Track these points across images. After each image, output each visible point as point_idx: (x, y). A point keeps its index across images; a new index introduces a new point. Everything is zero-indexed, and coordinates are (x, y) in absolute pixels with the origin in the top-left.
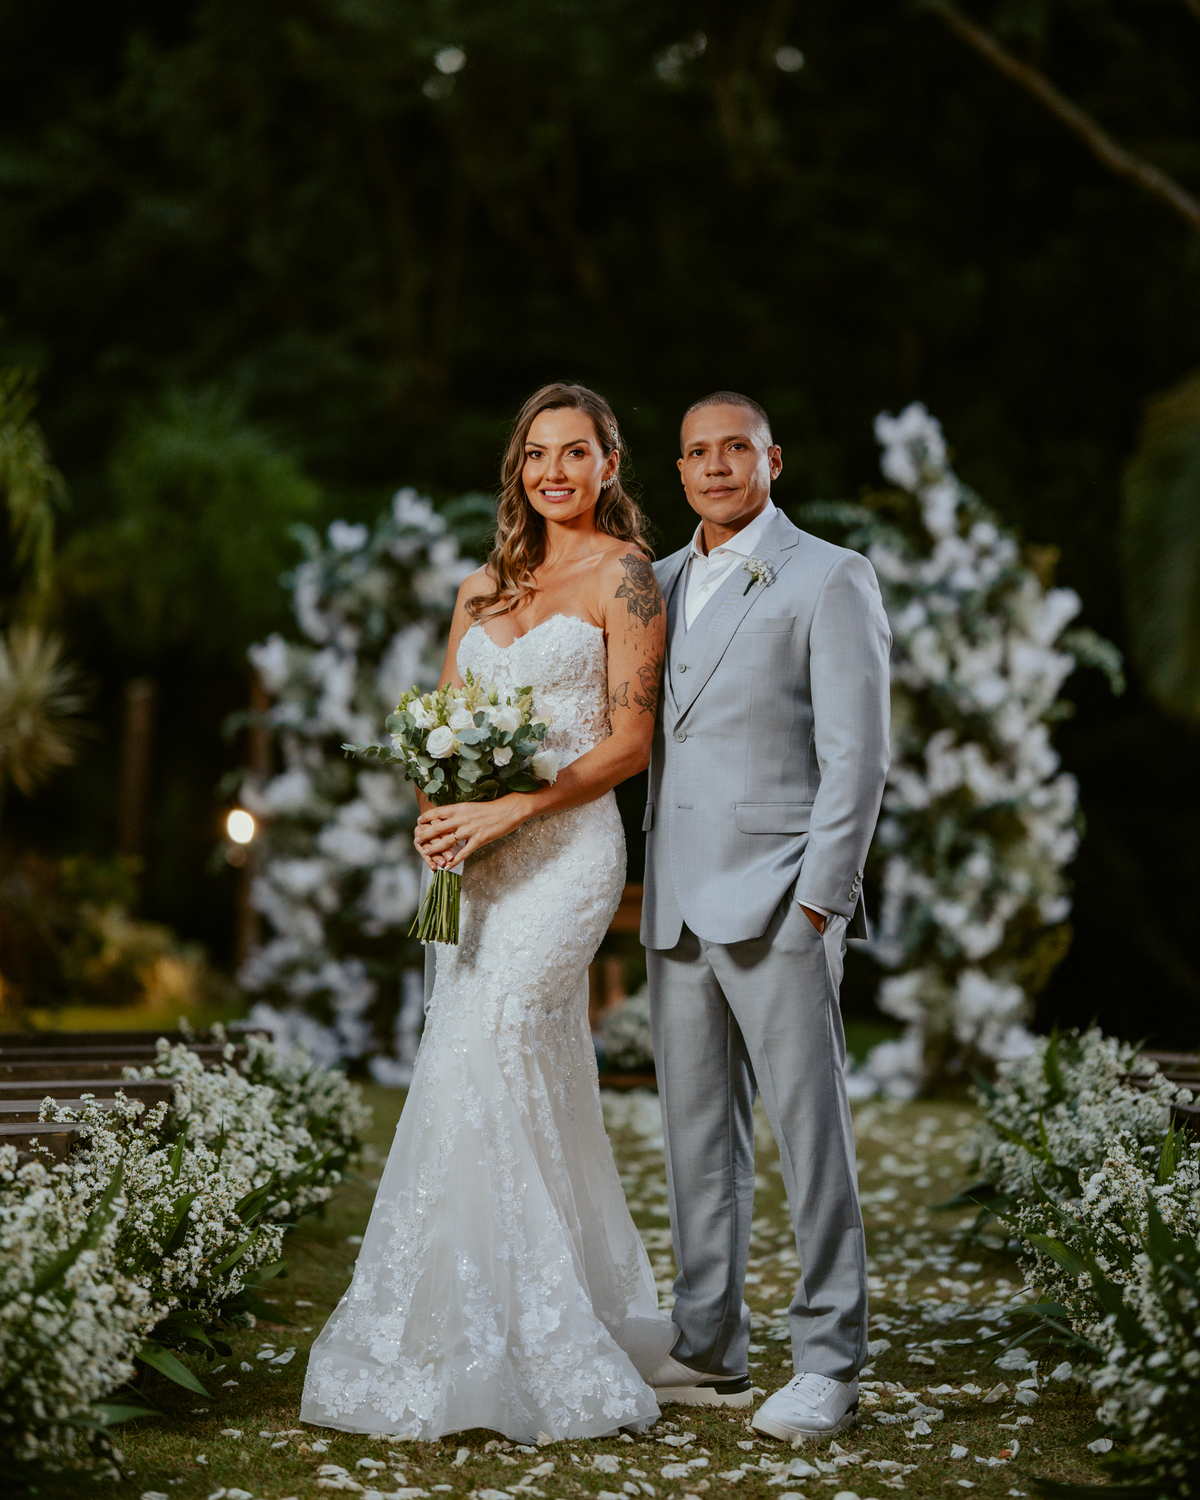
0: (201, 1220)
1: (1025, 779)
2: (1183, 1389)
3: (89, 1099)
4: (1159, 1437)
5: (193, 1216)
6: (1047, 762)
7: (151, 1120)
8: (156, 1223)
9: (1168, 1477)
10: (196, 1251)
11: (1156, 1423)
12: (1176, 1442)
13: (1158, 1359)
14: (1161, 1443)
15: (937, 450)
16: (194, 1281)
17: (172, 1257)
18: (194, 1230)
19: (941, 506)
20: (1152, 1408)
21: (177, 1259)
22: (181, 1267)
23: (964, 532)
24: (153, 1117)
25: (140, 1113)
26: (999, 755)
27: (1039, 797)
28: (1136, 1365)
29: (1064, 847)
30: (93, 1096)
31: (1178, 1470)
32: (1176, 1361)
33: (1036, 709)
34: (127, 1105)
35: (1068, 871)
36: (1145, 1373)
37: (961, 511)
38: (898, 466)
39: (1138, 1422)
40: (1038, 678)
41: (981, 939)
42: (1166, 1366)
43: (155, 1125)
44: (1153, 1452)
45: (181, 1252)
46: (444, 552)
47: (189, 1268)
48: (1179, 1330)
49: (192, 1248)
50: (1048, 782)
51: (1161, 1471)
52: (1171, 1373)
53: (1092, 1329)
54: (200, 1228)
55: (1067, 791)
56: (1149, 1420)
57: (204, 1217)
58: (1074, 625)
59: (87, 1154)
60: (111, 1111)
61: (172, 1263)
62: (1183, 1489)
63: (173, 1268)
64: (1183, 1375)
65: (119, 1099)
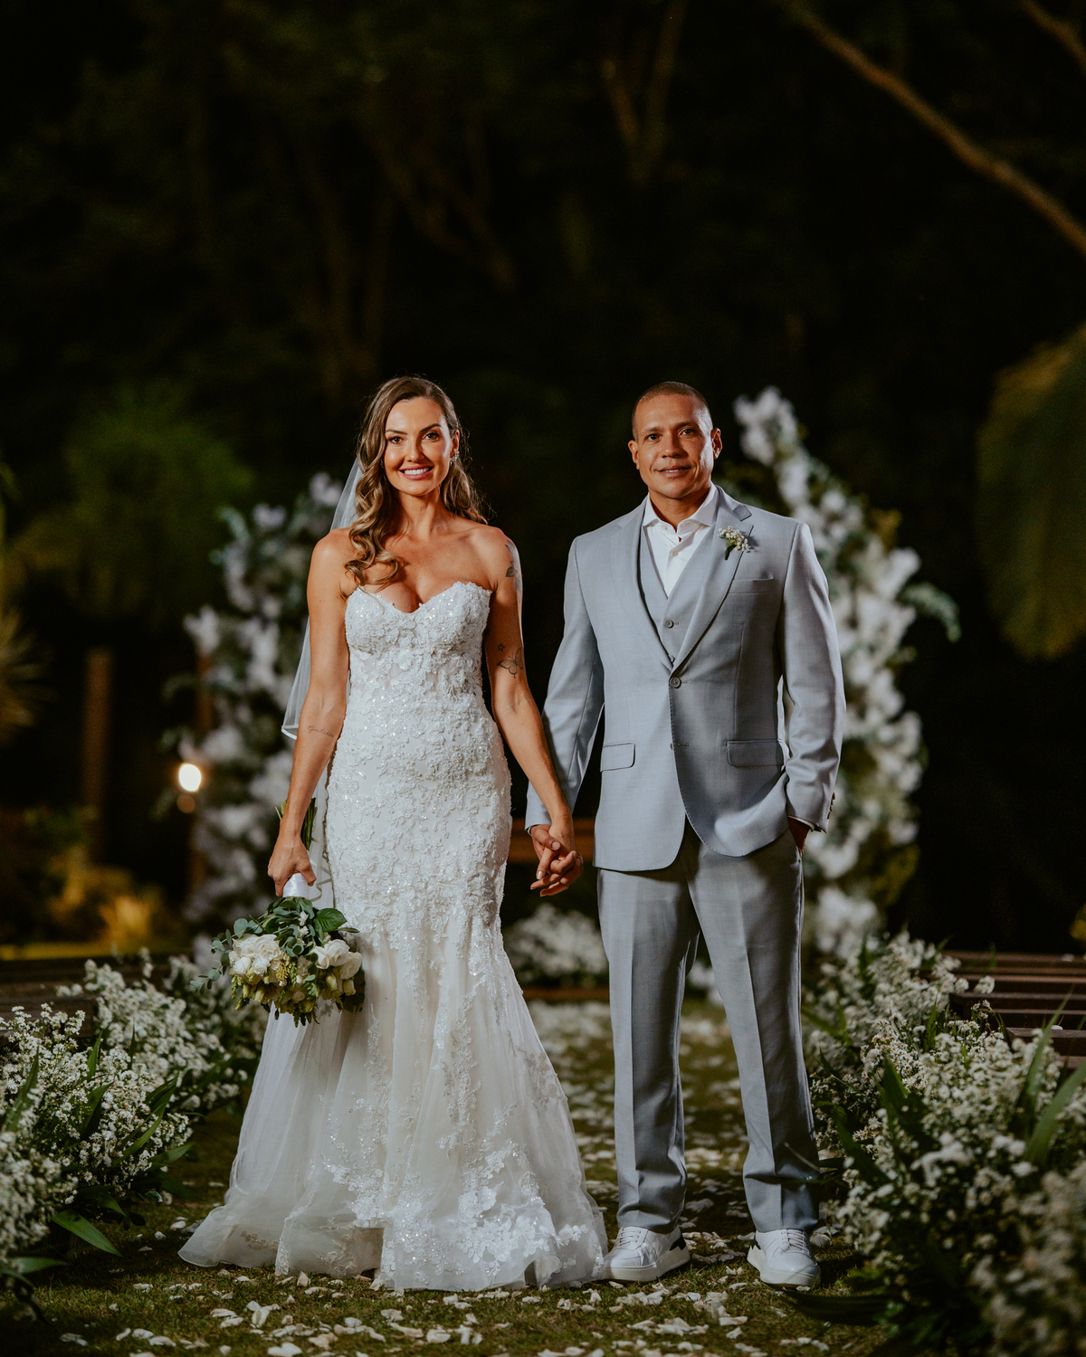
0: (112, 1109)
1: (874, 718)
2: (906, 1214)
3: (19, 1011)
4: (884, 1254)
5: (106, 1106)
6: (893, 703)
7: (70, 1026)
8: (74, 1112)
9: (893, 1285)
10: (108, 1135)
11: (884, 1243)
12: (900, 1258)
13: (885, 1190)
14: (886, 1259)
15: (789, 427)
16: (108, 1160)
17: (88, 1141)
18: (107, 1118)
19: (795, 478)
20: (882, 1230)
21: (92, 1142)
22: (96, 1148)
23: (815, 502)
24: (73, 1024)
25: (63, 1022)
27: (886, 733)
28: (870, 1198)
29: (909, 778)
30: (23, 1008)
31: (900, 1280)
32: (898, 1191)
33: (882, 656)
34: (52, 1015)
35: (913, 798)
36: (878, 1204)
37: (812, 481)
38: (756, 443)
39: (870, 1243)
40: (883, 629)
41: (838, 861)
42: (890, 1196)
43: (74, 1030)
44: (880, 1266)
45: (96, 1136)
47: (102, 1150)
48: (903, 1168)
49: (104, 1132)
50: (894, 720)
51: (887, 1281)
52: (896, 1202)
53: (849, 1174)
54: (113, 1116)
55: (911, 728)
56: (879, 1241)
57: (115, 1106)
58: (914, 580)
59: (16, 1056)
60: (38, 1021)
61: (88, 1145)
62: (905, 1295)
63: (89, 1150)
64: (905, 1204)
65: (44, 1010)
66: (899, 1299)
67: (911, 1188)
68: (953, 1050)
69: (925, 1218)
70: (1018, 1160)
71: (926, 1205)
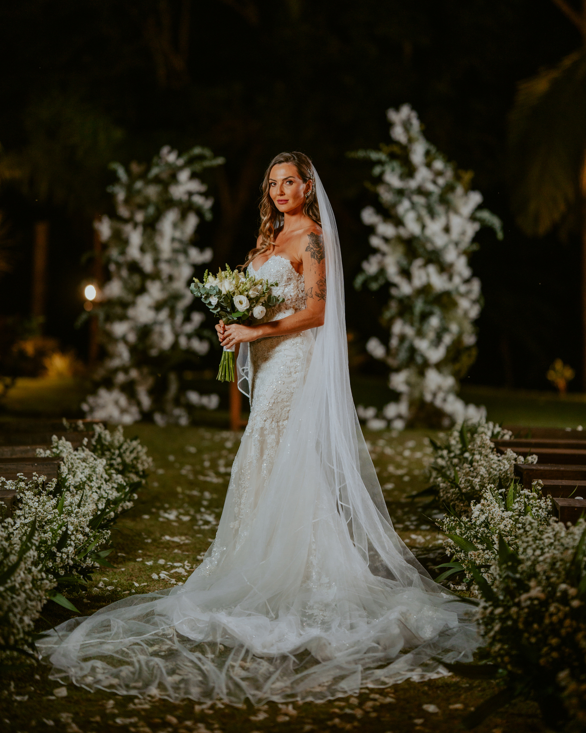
0: (73, 534)
1: (457, 280)
3: (21, 475)
4: (499, 645)
5: (69, 532)
6: (466, 273)
7: (49, 487)
8: (54, 538)
10: (71, 549)
15: (416, 123)
16: (71, 562)
17: (60, 552)
18: (70, 538)
19: (418, 152)
21: (62, 553)
22: (65, 556)
23: (429, 165)
24: (50, 486)
25: (44, 481)
26: (445, 269)
27: (463, 289)
29: (474, 312)
32: (506, 611)
33: (461, 248)
34: (38, 478)
35: (476, 323)
37: (427, 153)
38: (398, 133)
40: (463, 233)
41: (436, 355)
42: (501, 614)
43: (51, 489)
45: (64, 550)
46: (184, 176)
47: (68, 557)
48: (509, 596)
49: (69, 548)
50: (467, 281)
51: (499, 659)
52: (505, 615)
54: (73, 537)
55: (476, 286)
57: (74, 532)
58: (480, 207)
59: (21, 506)
60: (31, 481)
61: (60, 555)
62: (509, 667)
63: (61, 557)
64: (509, 617)
65: (35, 476)
66: (505, 668)
67: (514, 610)
68: (533, 525)
69: (521, 626)
70: (574, 598)
71: (521, 620)
